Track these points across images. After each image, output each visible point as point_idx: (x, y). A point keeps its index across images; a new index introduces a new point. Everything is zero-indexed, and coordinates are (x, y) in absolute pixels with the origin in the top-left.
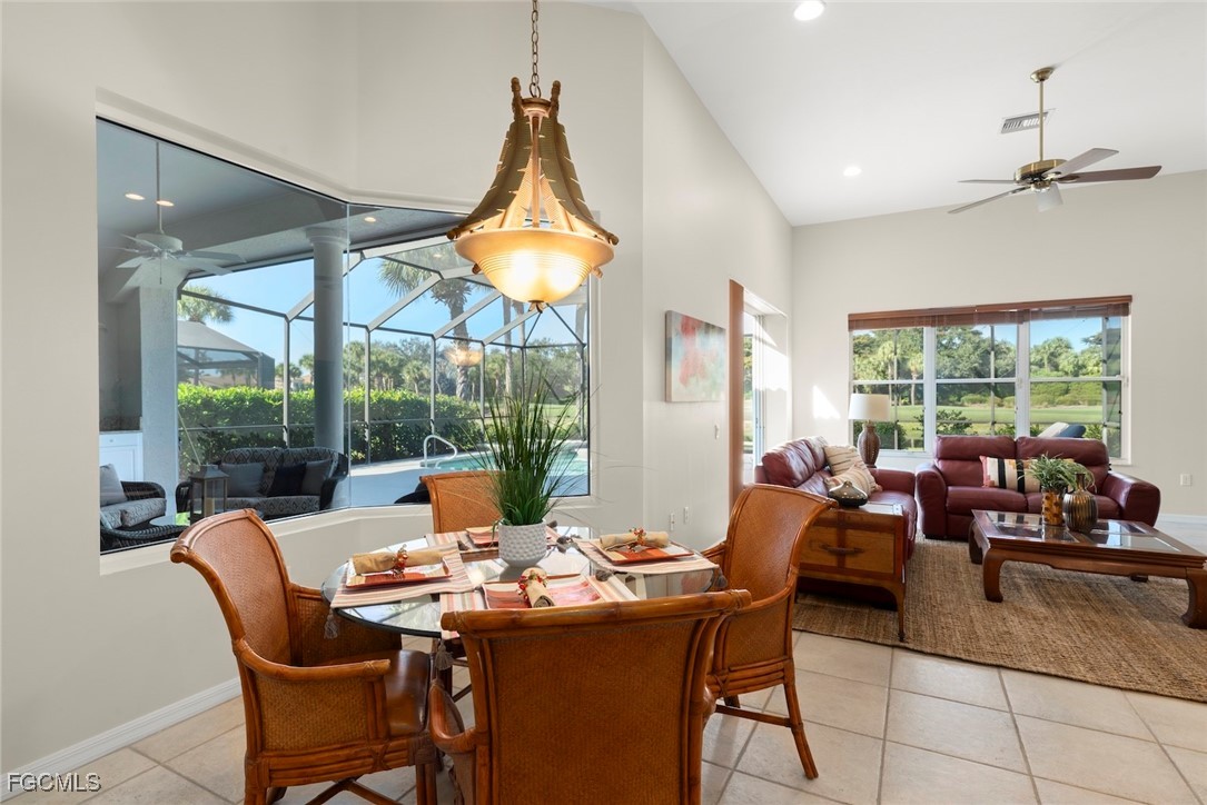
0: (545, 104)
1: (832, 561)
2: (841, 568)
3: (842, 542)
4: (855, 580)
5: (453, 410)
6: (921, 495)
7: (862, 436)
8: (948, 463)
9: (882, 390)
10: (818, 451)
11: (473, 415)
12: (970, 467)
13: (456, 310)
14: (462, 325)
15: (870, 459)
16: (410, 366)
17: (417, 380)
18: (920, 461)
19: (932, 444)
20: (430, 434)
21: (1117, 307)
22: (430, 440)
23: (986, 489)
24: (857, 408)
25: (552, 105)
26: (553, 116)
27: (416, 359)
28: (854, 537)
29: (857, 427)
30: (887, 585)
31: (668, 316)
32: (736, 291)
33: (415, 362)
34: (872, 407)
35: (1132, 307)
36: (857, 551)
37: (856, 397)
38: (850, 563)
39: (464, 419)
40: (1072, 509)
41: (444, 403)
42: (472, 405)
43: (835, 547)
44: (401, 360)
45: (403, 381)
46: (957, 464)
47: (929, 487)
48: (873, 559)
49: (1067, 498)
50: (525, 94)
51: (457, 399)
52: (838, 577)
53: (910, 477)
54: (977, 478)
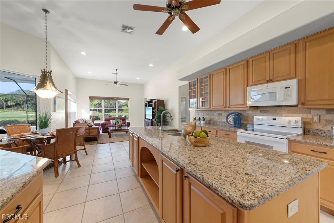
0: (49, 73)
1: (88, 134)
2: (89, 135)
3: (89, 132)
4: (91, 136)
6: (101, 126)
7: (92, 118)
8: (106, 122)
9: (96, 110)
10: (84, 120)
12: (109, 122)
15: (93, 122)
18: (102, 122)
19: (104, 119)
21: (128, 99)
23: (111, 125)
24: (91, 113)
26: (50, 75)
28: (91, 131)
29: (91, 117)
30: (96, 136)
32: (66, 91)
34: (94, 113)
36: (92, 133)
37: (90, 111)
38: (91, 134)
40: (119, 125)
43: (88, 132)
46: (107, 121)
47: (103, 125)
48: (94, 133)
49: (119, 124)
52: (89, 137)
53: (100, 124)
54: (110, 123)
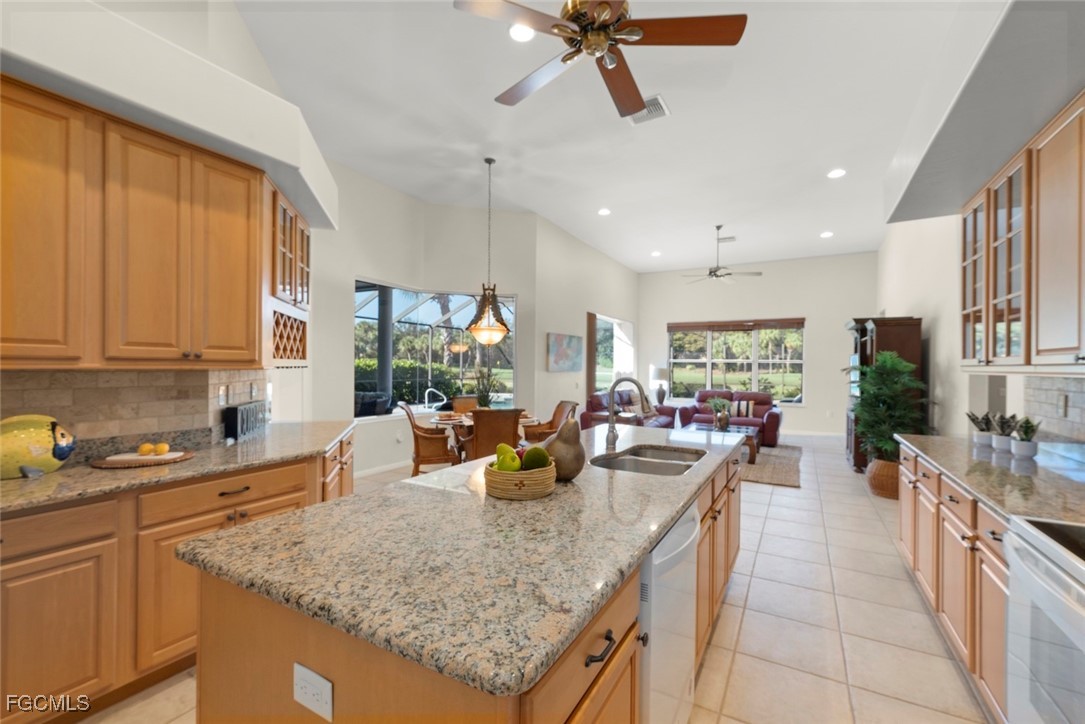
5: (442, 373)
8: (701, 403)
11: (456, 377)
13: (445, 309)
14: (449, 320)
15: (661, 401)
16: (404, 340)
17: (410, 351)
20: (428, 388)
21: (798, 323)
22: (429, 393)
25: (494, 290)
27: (409, 334)
31: (548, 335)
32: (591, 316)
33: (408, 337)
35: (806, 324)
39: (450, 380)
41: (437, 369)
42: (454, 370)
44: (398, 335)
45: (398, 351)
47: (684, 415)
50: (486, 287)
51: (444, 367)
53: (673, 408)
